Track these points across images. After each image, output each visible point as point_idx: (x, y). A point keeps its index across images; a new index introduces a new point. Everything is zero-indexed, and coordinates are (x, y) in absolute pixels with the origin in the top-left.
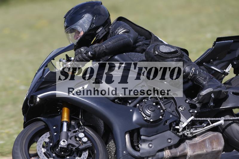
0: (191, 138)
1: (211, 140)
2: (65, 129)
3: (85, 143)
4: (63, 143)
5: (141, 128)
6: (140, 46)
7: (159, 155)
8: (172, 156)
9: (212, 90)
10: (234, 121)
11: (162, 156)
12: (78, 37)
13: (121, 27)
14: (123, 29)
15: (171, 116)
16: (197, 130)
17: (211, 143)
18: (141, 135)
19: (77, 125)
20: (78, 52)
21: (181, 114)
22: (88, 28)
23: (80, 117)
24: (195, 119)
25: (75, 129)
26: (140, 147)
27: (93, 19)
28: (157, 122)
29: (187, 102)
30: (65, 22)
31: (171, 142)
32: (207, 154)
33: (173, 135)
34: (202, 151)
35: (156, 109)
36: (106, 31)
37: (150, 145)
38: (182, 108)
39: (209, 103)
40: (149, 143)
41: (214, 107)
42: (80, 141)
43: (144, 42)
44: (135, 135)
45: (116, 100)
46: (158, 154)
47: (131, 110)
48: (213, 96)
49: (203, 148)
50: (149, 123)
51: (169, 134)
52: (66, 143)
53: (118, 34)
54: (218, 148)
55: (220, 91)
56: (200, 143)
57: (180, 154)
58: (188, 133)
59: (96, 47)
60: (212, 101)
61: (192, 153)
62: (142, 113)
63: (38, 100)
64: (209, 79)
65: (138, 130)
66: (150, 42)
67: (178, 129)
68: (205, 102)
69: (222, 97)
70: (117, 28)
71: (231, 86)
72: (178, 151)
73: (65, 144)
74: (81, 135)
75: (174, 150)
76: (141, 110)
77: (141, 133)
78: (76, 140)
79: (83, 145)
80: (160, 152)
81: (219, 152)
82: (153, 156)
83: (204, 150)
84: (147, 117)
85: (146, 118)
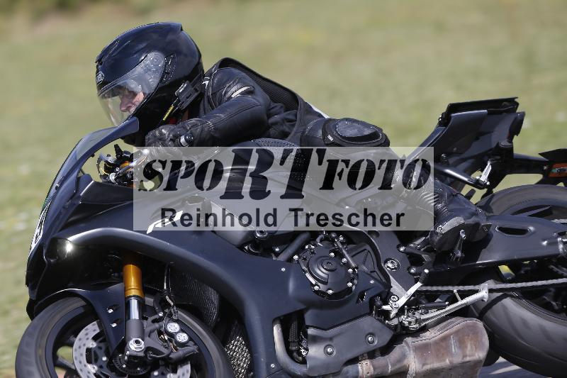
0: (416, 333)
1: (461, 337)
2: (135, 314)
3: (183, 345)
4: (135, 345)
5: (307, 309)
6: (275, 123)
7: (347, 372)
8: (376, 373)
9: (462, 222)
10: (506, 293)
11: (355, 374)
12: (130, 107)
13: (235, 81)
14: (239, 86)
15: (372, 282)
16: (427, 313)
17: (462, 344)
18: (308, 327)
19: (160, 303)
20: (155, 136)
21: (391, 277)
22: (155, 85)
23: (165, 288)
24: (424, 289)
25: (156, 313)
26: (304, 354)
27: (167, 63)
28: (342, 296)
29: (402, 249)
30: (97, 72)
31: (373, 342)
32: (453, 368)
33: (378, 324)
34: (441, 361)
35: (339, 266)
36: (196, 90)
37: (329, 350)
38: (392, 262)
39: (452, 250)
40: (326, 344)
41: (463, 260)
42: (171, 341)
43: (284, 115)
44: (294, 327)
45: (246, 248)
46: (345, 369)
47: (283, 270)
48: (464, 236)
49: (443, 354)
50: (323, 297)
51: (368, 322)
52: (143, 345)
53: (230, 97)
54: (476, 355)
55: (477, 224)
56: (436, 343)
57: (393, 369)
58: (409, 319)
59: (194, 125)
60: (460, 246)
61: (421, 366)
62: (308, 275)
63: (69, 248)
64: (449, 197)
65: (300, 315)
66: (296, 116)
67: (388, 312)
68: (446, 248)
69: (478, 237)
70: (225, 84)
71: (492, 214)
72: (388, 363)
73: (141, 348)
74: (173, 328)
75: (380, 361)
76: (304, 268)
77: (308, 323)
78: (162, 339)
79: (177, 350)
80: (349, 366)
81: (476, 364)
82: (335, 374)
83: (445, 360)
84: (319, 284)
85: (316, 288)
